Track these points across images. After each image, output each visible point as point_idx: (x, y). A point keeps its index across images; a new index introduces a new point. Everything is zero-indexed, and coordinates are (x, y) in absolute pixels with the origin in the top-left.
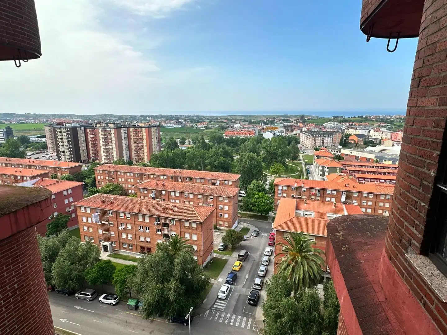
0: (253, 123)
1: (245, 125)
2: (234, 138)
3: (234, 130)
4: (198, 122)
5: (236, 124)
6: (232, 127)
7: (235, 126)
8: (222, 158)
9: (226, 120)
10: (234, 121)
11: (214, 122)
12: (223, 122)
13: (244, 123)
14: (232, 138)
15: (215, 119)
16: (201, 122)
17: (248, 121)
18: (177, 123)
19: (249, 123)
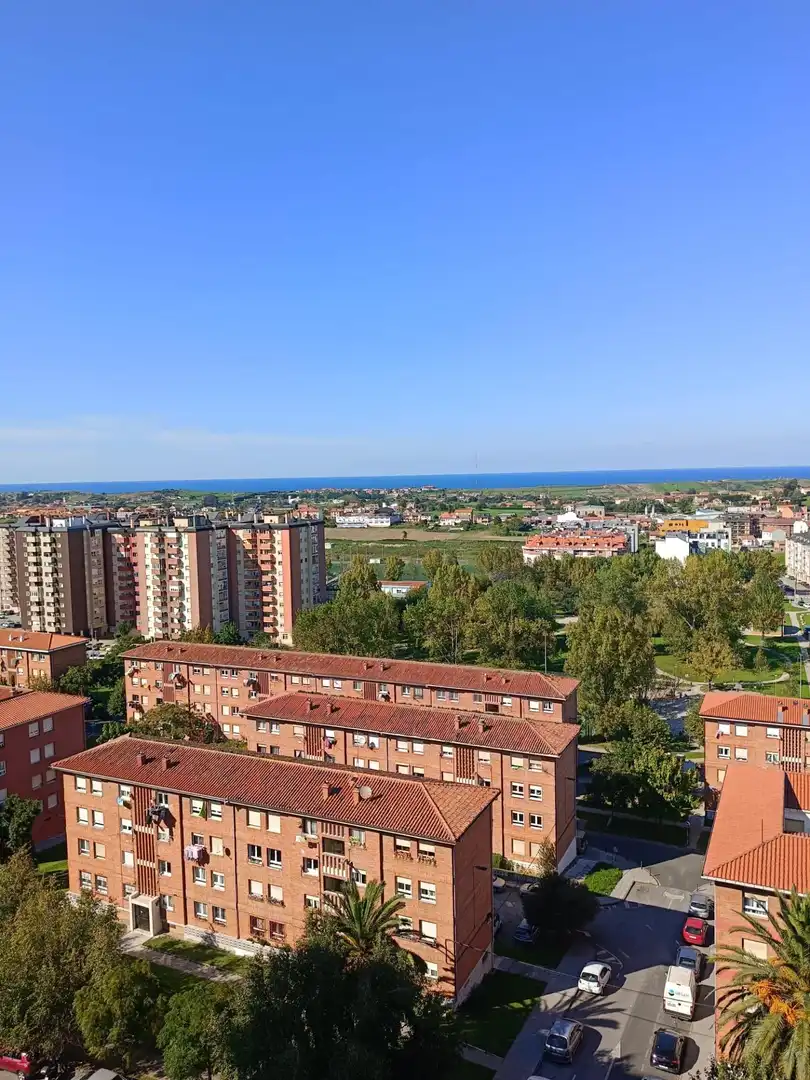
0: (621, 509)
1: (593, 515)
2: (558, 557)
3: (558, 533)
4: (444, 508)
5: (564, 512)
6: (549, 523)
7: (561, 518)
8: (518, 624)
9: (531, 503)
10: (556, 502)
11: (494, 508)
12: (520, 508)
13: (590, 509)
14: (548, 559)
15: (494, 500)
16: (452, 510)
17: (602, 504)
18: (376, 512)
19: (606, 510)
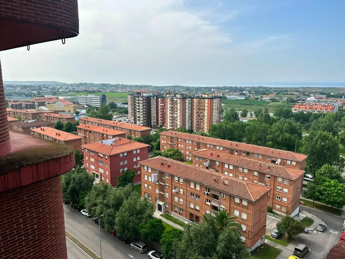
0: (333, 96)
1: (321, 98)
2: (305, 113)
3: (307, 104)
4: (264, 94)
5: (310, 97)
6: (304, 100)
7: (308, 99)
8: (287, 135)
9: (298, 93)
10: (307, 93)
11: (283, 94)
12: (293, 94)
13: (320, 96)
14: (302, 113)
15: (284, 91)
16: (267, 94)
17: (325, 94)
18: (240, 94)
19: (327, 97)
